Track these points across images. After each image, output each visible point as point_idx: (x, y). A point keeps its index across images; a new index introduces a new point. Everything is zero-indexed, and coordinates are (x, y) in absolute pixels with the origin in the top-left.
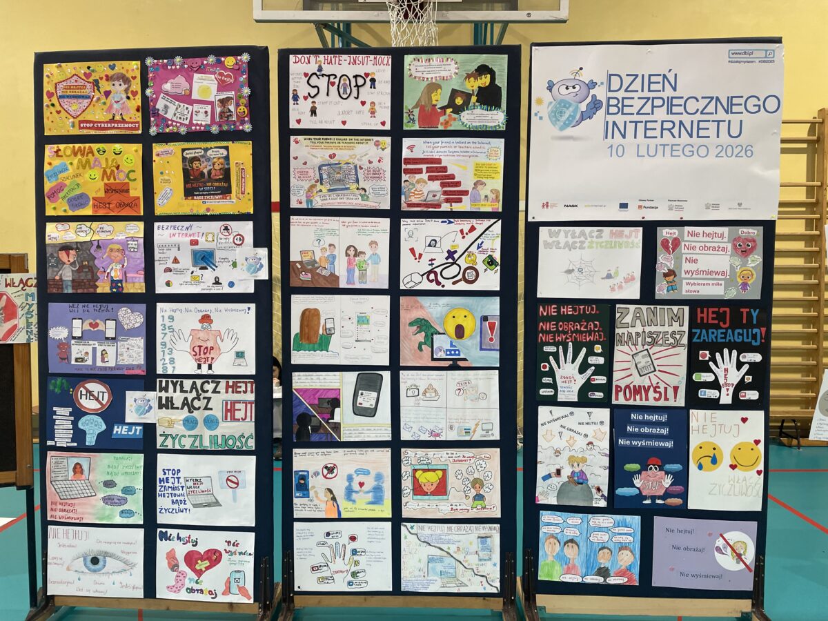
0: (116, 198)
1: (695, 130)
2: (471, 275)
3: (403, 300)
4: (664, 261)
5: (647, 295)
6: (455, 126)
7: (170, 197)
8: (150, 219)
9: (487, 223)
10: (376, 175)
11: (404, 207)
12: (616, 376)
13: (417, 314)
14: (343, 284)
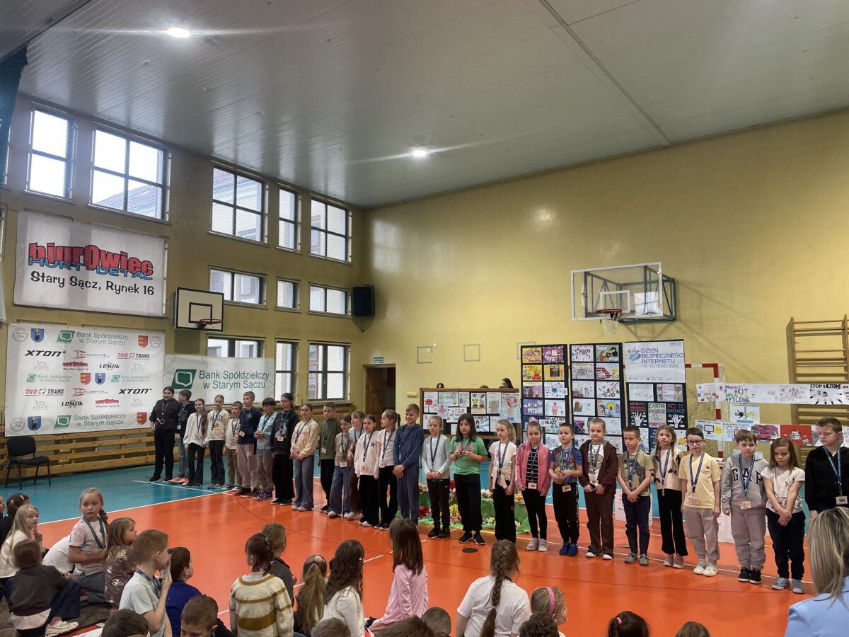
0: (537, 377)
1: (663, 361)
2: (613, 395)
3: (598, 400)
4: (659, 392)
5: (656, 401)
6: (608, 361)
7: (547, 377)
8: (543, 381)
9: (616, 382)
10: (591, 371)
11: (597, 379)
12: (649, 420)
13: (601, 404)
14: (584, 396)
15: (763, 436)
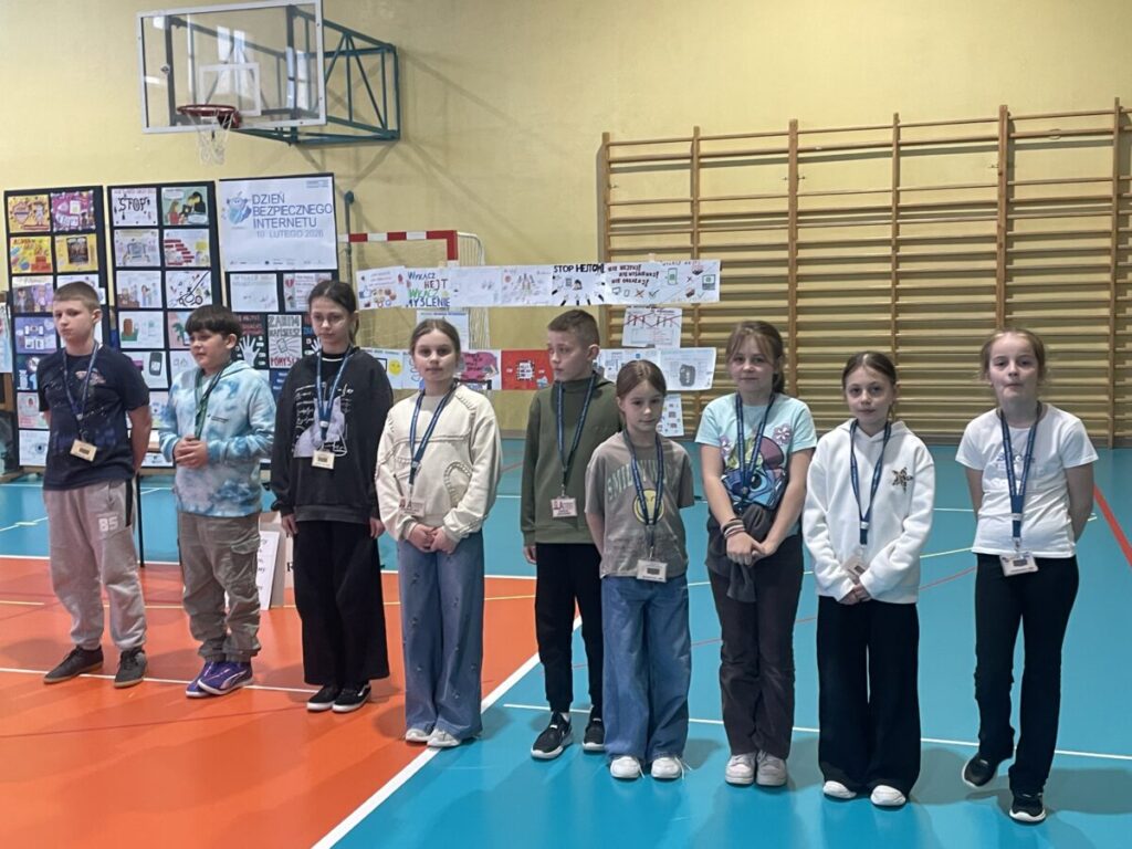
0: (41, 264)
1: (295, 223)
2: (199, 301)
3: (169, 314)
4: (287, 291)
5: (282, 311)
6: (186, 223)
7: (63, 265)
8: (55, 274)
9: (205, 272)
10: (153, 249)
11: (167, 265)
12: (270, 352)
13: (175, 321)
14: (141, 306)
15: (473, 375)
